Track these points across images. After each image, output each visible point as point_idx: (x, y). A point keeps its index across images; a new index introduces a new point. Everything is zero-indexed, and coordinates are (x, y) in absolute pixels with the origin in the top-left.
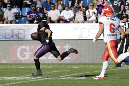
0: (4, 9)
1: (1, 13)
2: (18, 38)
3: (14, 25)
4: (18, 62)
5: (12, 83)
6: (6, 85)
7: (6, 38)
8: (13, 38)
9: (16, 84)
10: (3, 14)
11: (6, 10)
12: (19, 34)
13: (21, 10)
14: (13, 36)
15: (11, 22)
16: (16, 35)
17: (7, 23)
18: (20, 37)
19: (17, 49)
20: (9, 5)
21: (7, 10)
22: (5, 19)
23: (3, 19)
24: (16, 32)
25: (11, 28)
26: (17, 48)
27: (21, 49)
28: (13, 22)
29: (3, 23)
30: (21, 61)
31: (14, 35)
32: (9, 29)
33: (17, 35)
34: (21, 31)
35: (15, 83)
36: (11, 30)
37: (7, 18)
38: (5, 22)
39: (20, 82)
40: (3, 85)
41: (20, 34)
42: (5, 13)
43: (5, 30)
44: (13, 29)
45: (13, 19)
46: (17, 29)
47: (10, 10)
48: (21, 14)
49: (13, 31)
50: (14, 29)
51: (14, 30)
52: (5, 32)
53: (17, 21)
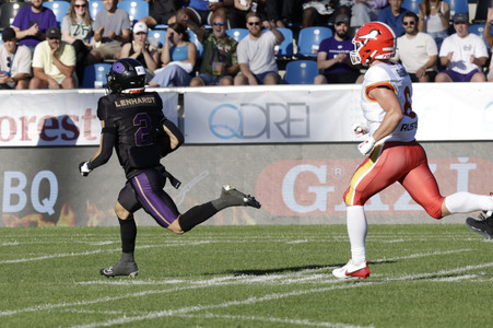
0: (236, 34)
1: (228, 48)
2: (288, 135)
3: (271, 90)
4: (287, 222)
5: (267, 297)
6: (247, 302)
7: (242, 135)
8: (268, 137)
9: (280, 299)
10: (234, 50)
11: (241, 37)
12: (288, 120)
13: (296, 36)
14: (267, 129)
15: (260, 80)
16: (278, 125)
17: (246, 82)
18: (292, 133)
20: (253, 19)
22: (238, 69)
23: (232, 69)
24: (278, 114)
25: (261, 101)
26: (284, 173)
27: (299, 177)
28: (269, 78)
29: (232, 83)
30: (296, 217)
31: (273, 126)
32: (254, 105)
33: (284, 127)
35: (276, 296)
36: (261, 108)
37: (247, 66)
38: (238, 79)
39: (294, 293)
40: (236, 303)
41: (294, 120)
42: (239, 48)
43: (239, 107)
44: (268, 105)
45: (266, 69)
46: (282, 105)
48: (295, 52)
49: (266, 112)
50: (273, 104)
51: (271, 108)
52: (240, 113)
53: (282, 73)
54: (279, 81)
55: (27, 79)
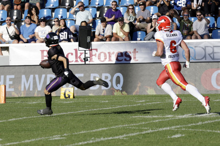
0: (193, 19)
1: (189, 25)
2: (213, 59)
3: (206, 41)
4: (214, 93)
5: (206, 122)
6: (198, 124)
7: (195, 59)
8: (206, 59)
9: (211, 123)
10: (192, 25)
11: (195, 20)
12: (213, 53)
13: (216, 20)
14: (205, 57)
15: (202, 37)
16: (209, 55)
17: (196, 38)
18: (215, 58)
19: (211, 75)
20: (198, 14)
21: (197, 20)
22: (193, 33)
23: (191, 33)
24: (209, 51)
25: (203, 45)
26: (212, 73)
27: (218, 75)
28: (205, 36)
29: (191, 39)
30: (217, 91)
31: (207, 55)
32: (200, 47)
33: (212, 55)
34: (216, 50)
35: (209, 122)
36: (203, 48)
37: (197, 32)
38: (193, 37)
39: (217, 120)
40: (194, 124)
41: (215, 53)
42: (193, 24)
44: (205, 47)
46: (211, 47)
47: (200, 20)
48: (216, 26)
49: (205, 50)
50: (207, 47)
51: (207, 48)
52: (194, 50)
53: (210, 34)
54: (210, 38)
55: (110, 37)
